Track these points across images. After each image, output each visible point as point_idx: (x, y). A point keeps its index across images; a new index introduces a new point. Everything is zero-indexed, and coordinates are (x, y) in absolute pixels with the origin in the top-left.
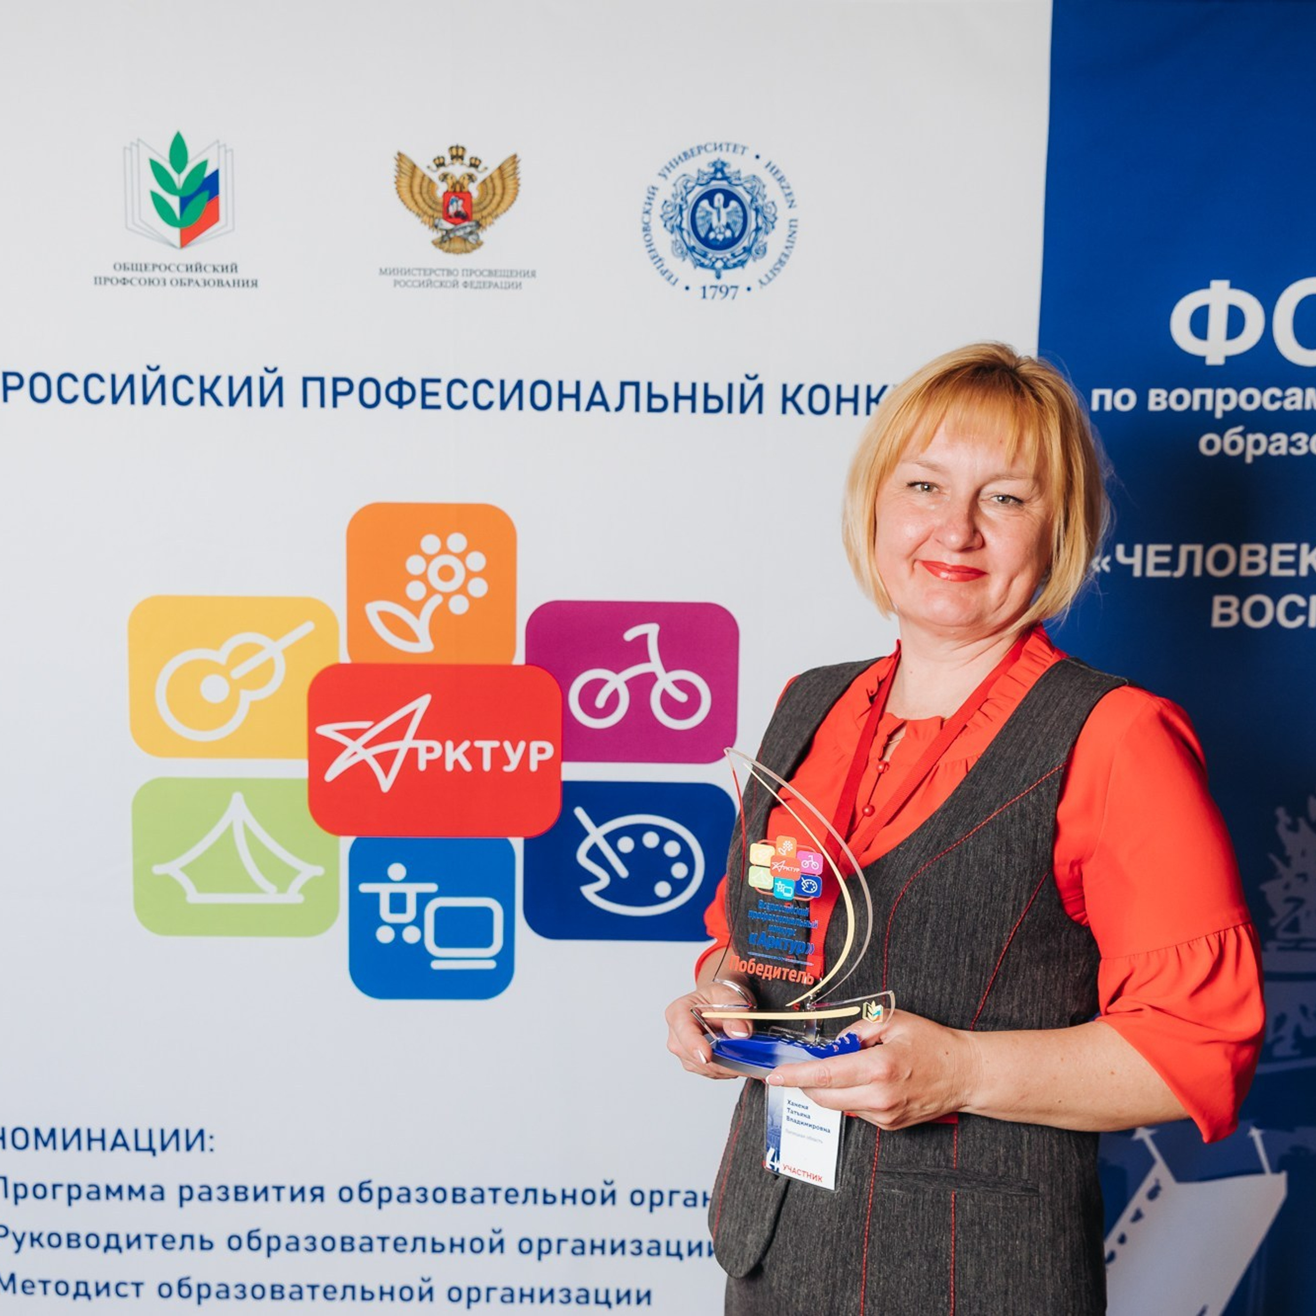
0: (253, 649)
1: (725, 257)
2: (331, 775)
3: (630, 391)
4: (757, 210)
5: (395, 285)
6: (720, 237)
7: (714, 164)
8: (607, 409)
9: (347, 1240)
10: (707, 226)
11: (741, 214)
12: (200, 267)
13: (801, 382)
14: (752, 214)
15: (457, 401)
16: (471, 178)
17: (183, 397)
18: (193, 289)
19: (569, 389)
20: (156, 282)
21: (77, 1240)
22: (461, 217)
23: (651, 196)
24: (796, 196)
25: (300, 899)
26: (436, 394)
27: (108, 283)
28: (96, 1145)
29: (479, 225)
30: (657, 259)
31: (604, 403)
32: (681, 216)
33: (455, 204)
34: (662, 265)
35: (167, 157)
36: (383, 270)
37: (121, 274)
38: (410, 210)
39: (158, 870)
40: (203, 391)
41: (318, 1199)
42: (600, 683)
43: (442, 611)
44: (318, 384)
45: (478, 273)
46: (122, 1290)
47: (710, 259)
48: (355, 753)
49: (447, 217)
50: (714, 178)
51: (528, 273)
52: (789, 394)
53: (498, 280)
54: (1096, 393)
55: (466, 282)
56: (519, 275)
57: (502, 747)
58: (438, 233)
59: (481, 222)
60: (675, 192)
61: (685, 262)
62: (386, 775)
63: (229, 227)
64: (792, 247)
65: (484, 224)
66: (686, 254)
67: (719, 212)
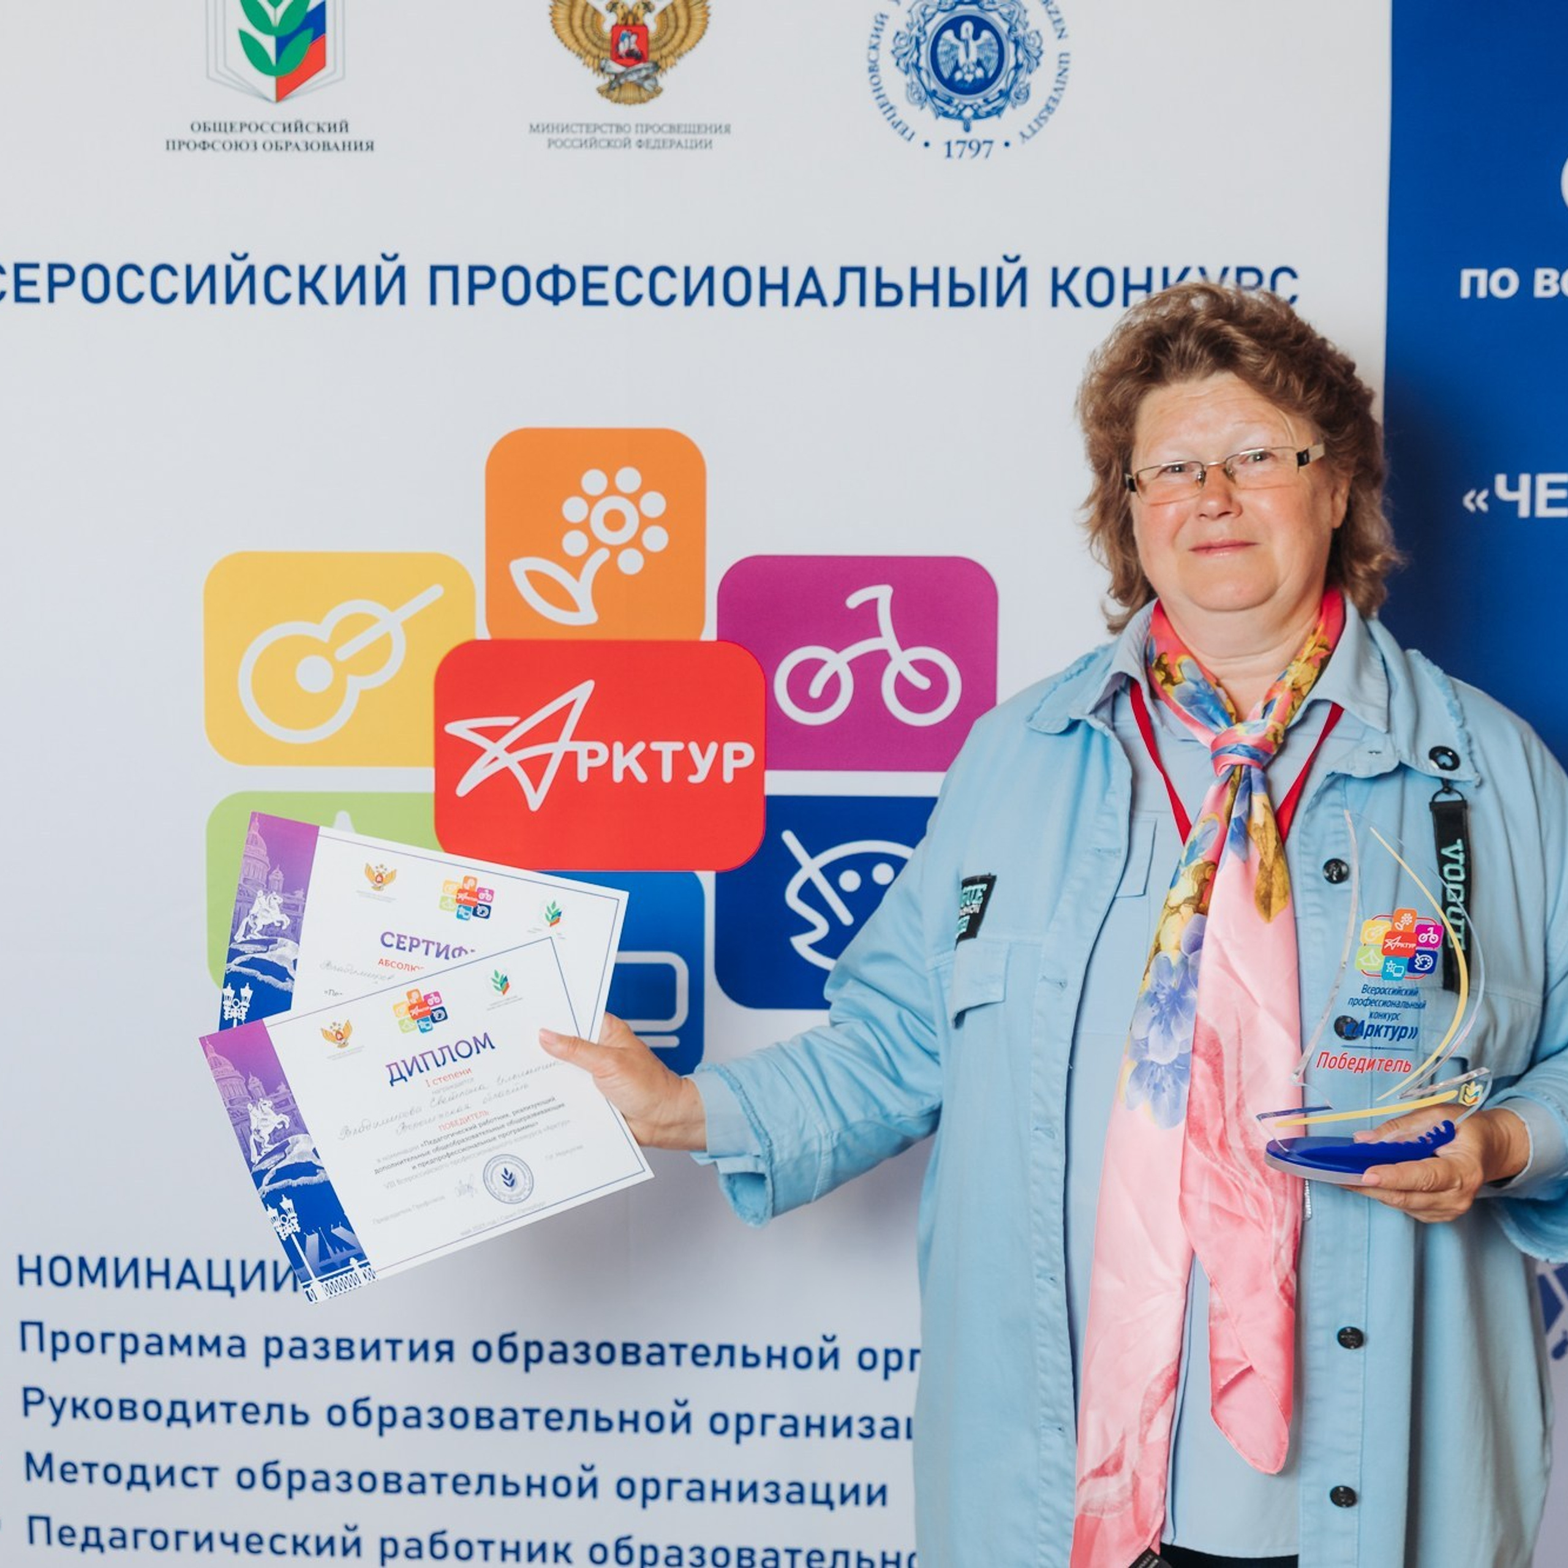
0: (366, 621)
1: (976, 103)
2: (463, 788)
3: (853, 279)
4: (1016, 42)
5: (549, 146)
6: (969, 78)
8: (824, 303)
9: (484, 1414)
10: (952, 64)
11: (996, 47)
12: (301, 126)
13: (1076, 265)
14: (1010, 47)
15: (628, 294)
17: (277, 294)
18: (292, 153)
19: (773, 277)
20: (244, 146)
21: (132, 1409)
23: (879, 26)
24: (1067, 24)
26: (601, 286)
27: (184, 148)
28: (158, 1281)
29: (657, 67)
30: (887, 108)
31: (819, 295)
32: (918, 51)
33: (626, 40)
34: (894, 115)
36: (535, 126)
37: (200, 137)
38: (569, 49)
40: (303, 285)
41: (446, 1358)
42: (815, 665)
43: (609, 569)
44: (450, 274)
45: (656, 129)
46: (191, 1477)
47: (957, 106)
48: (496, 759)
49: (617, 57)
50: (961, 3)
51: (720, 127)
52: (1061, 280)
53: (682, 137)
54: (1466, 275)
55: (640, 141)
56: (708, 131)
57: (686, 749)
58: (604, 78)
59: (660, 63)
60: (910, 21)
61: (924, 110)
62: (536, 788)
63: (339, 75)
64: (1062, 89)
65: (664, 66)
66: (926, 100)
67: (967, 46)
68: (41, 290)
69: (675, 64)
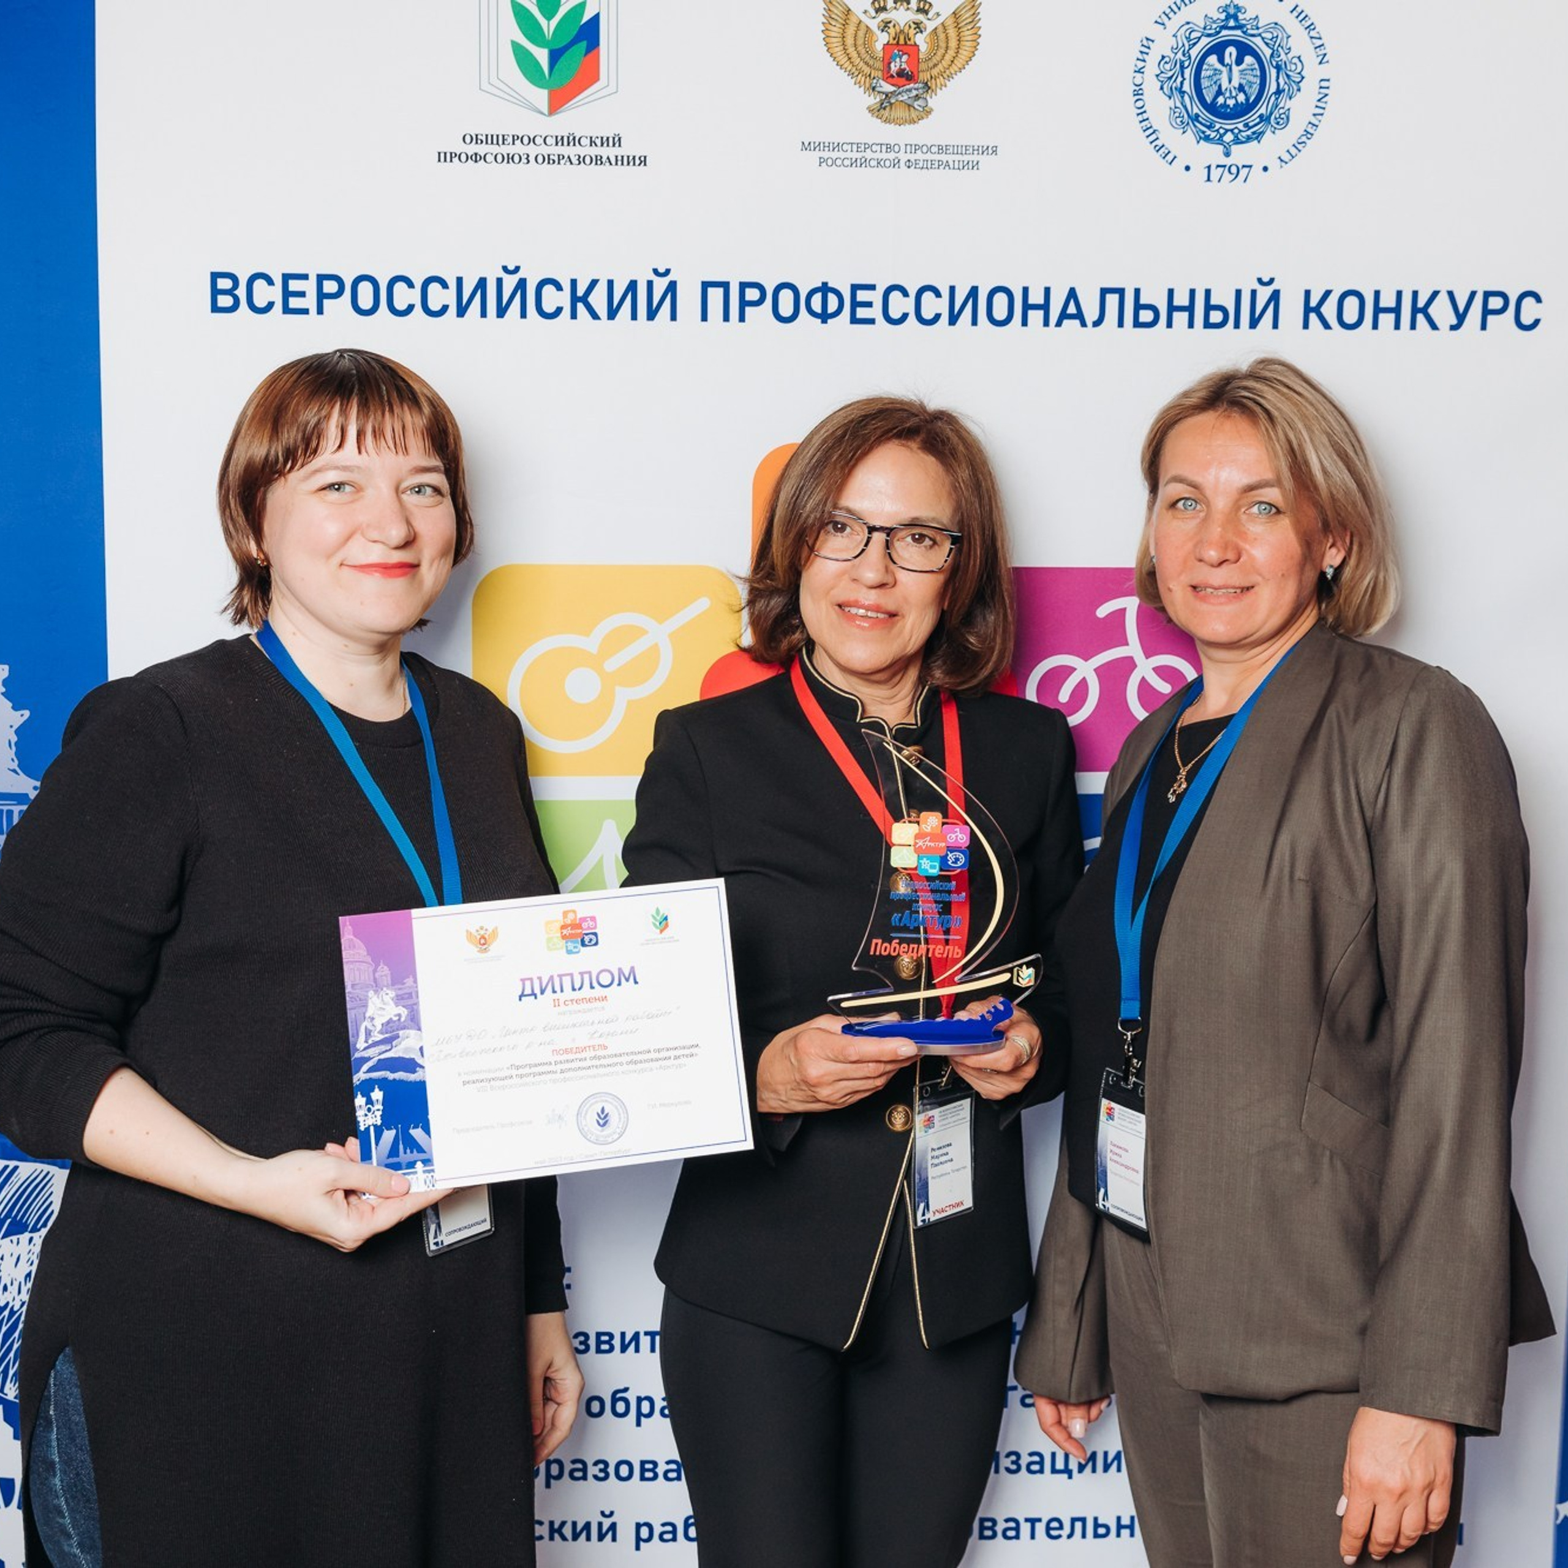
0: (634, 633)
1: (1236, 128)
3: (1112, 299)
4: (1278, 68)
5: (821, 163)
6: (1232, 102)
7: (1225, 9)
8: (1084, 324)
10: (1216, 88)
11: (1258, 73)
12: (574, 138)
13: (1329, 287)
14: (1272, 73)
15: (896, 313)
16: (918, 25)
17: (549, 308)
18: (564, 168)
19: (1036, 298)
20: (516, 159)
22: (906, 77)
23: (1144, 49)
24: (1328, 49)
26: (869, 305)
27: (456, 160)
29: (927, 87)
30: (1151, 132)
31: (1079, 316)
32: (1183, 76)
33: (898, 60)
34: (1157, 139)
36: (806, 144)
37: (471, 149)
38: (841, 68)
40: (575, 299)
42: (1064, 673)
44: (721, 290)
45: (925, 149)
47: (1218, 131)
49: (888, 77)
50: (1225, 27)
51: (987, 148)
52: (1313, 303)
53: (950, 158)
55: (909, 161)
56: (976, 152)
58: (875, 98)
59: (930, 84)
60: (1175, 47)
61: (1185, 135)
63: (612, 88)
64: (1322, 114)
65: (934, 87)
66: (1188, 123)
67: (1231, 69)
68: (310, 302)
69: (946, 86)
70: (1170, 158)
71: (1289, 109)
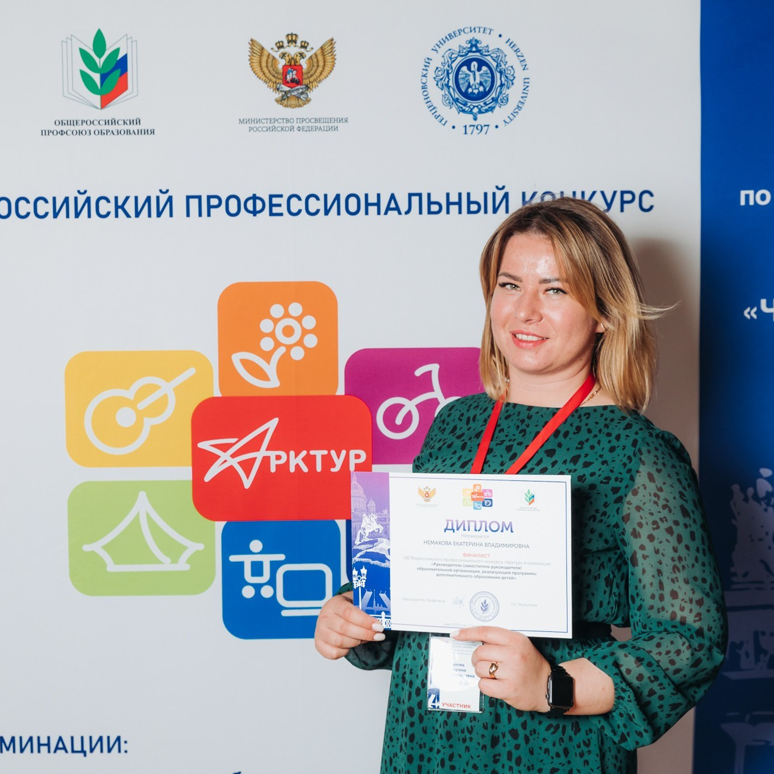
0: (154, 388)
1: (480, 105)
2: (208, 478)
3: (415, 199)
4: (501, 72)
5: (250, 130)
6: (476, 91)
7: (470, 42)
8: (400, 213)
10: (467, 84)
11: (490, 75)
12: (115, 121)
13: (535, 191)
14: (497, 75)
15: (294, 210)
16: (302, 55)
17: (103, 212)
18: (110, 136)
19: (373, 199)
20: (84, 133)
22: (296, 82)
23: (427, 64)
24: (527, 62)
25: (187, 567)
26: (279, 205)
27: (51, 134)
28: (44, 749)
29: (308, 87)
30: (432, 108)
31: (397, 209)
32: (448, 78)
33: (291, 73)
34: (436, 112)
35: (92, 47)
36: (242, 120)
37: (60, 128)
38: (260, 78)
39: (87, 548)
40: (117, 207)
42: (398, 407)
43: (286, 357)
44: (197, 200)
45: (307, 121)
47: (469, 107)
48: (225, 461)
49: (286, 83)
50: (471, 51)
51: (342, 119)
52: (526, 199)
53: (322, 125)
54: (743, 193)
55: (299, 127)
56: (336, 121)
57: (329, 454)
58: (279, 94)
59: (309, 85)
60: (443, 62)
61: (451, 109)
62: (248, 477)
63: (135, 93)
64: (526, 97)
65: (311, 87)
66: (453, 103)
67: (475, 75)
69: (318, 86)
70: (443, 122)
71: (508, 95)
